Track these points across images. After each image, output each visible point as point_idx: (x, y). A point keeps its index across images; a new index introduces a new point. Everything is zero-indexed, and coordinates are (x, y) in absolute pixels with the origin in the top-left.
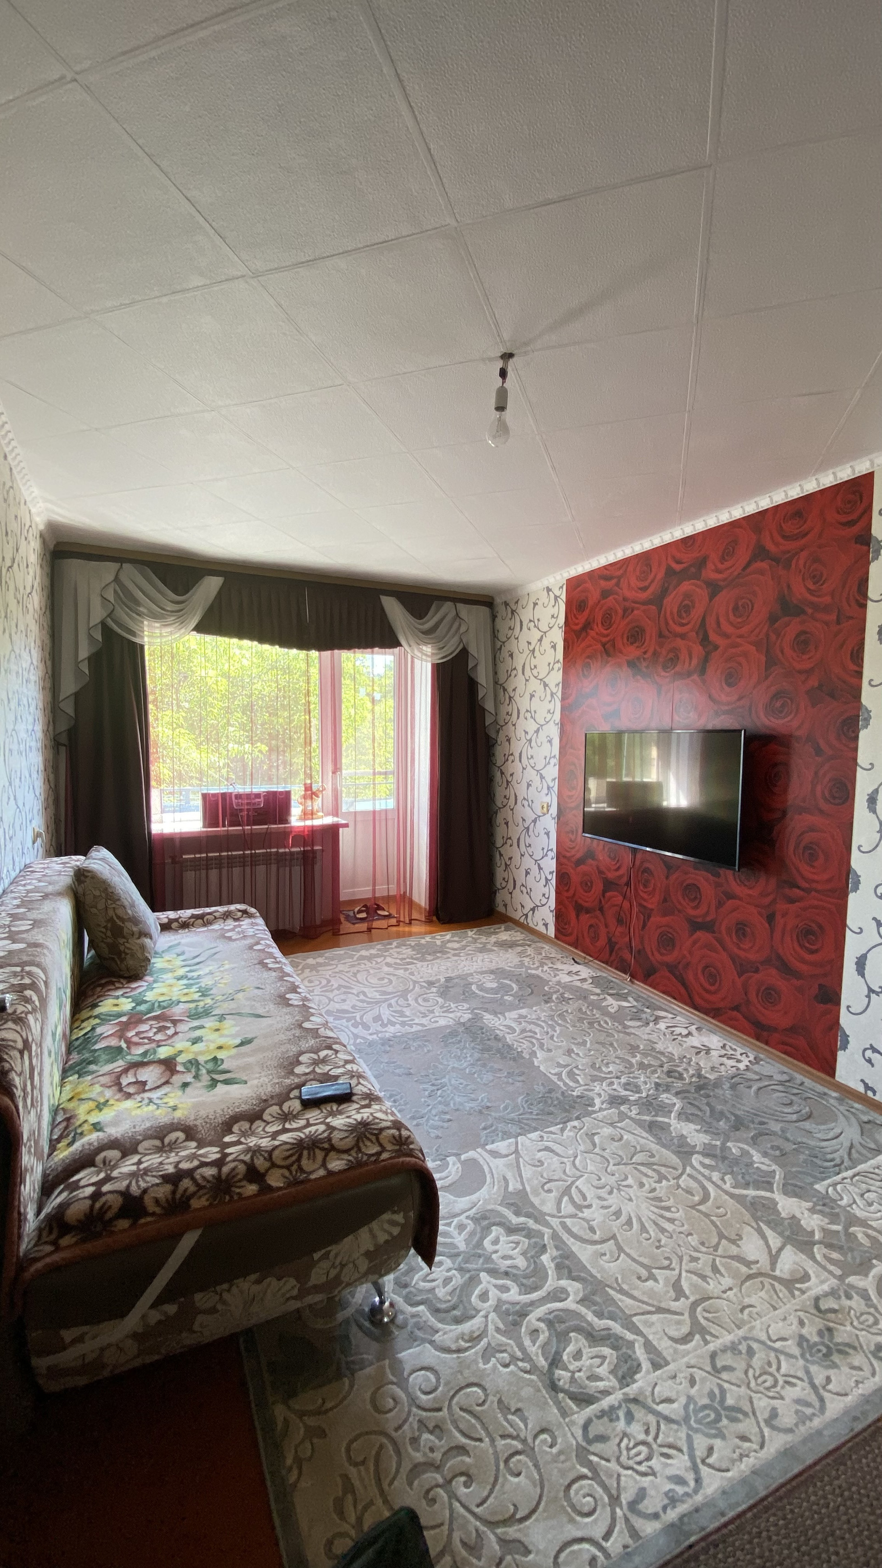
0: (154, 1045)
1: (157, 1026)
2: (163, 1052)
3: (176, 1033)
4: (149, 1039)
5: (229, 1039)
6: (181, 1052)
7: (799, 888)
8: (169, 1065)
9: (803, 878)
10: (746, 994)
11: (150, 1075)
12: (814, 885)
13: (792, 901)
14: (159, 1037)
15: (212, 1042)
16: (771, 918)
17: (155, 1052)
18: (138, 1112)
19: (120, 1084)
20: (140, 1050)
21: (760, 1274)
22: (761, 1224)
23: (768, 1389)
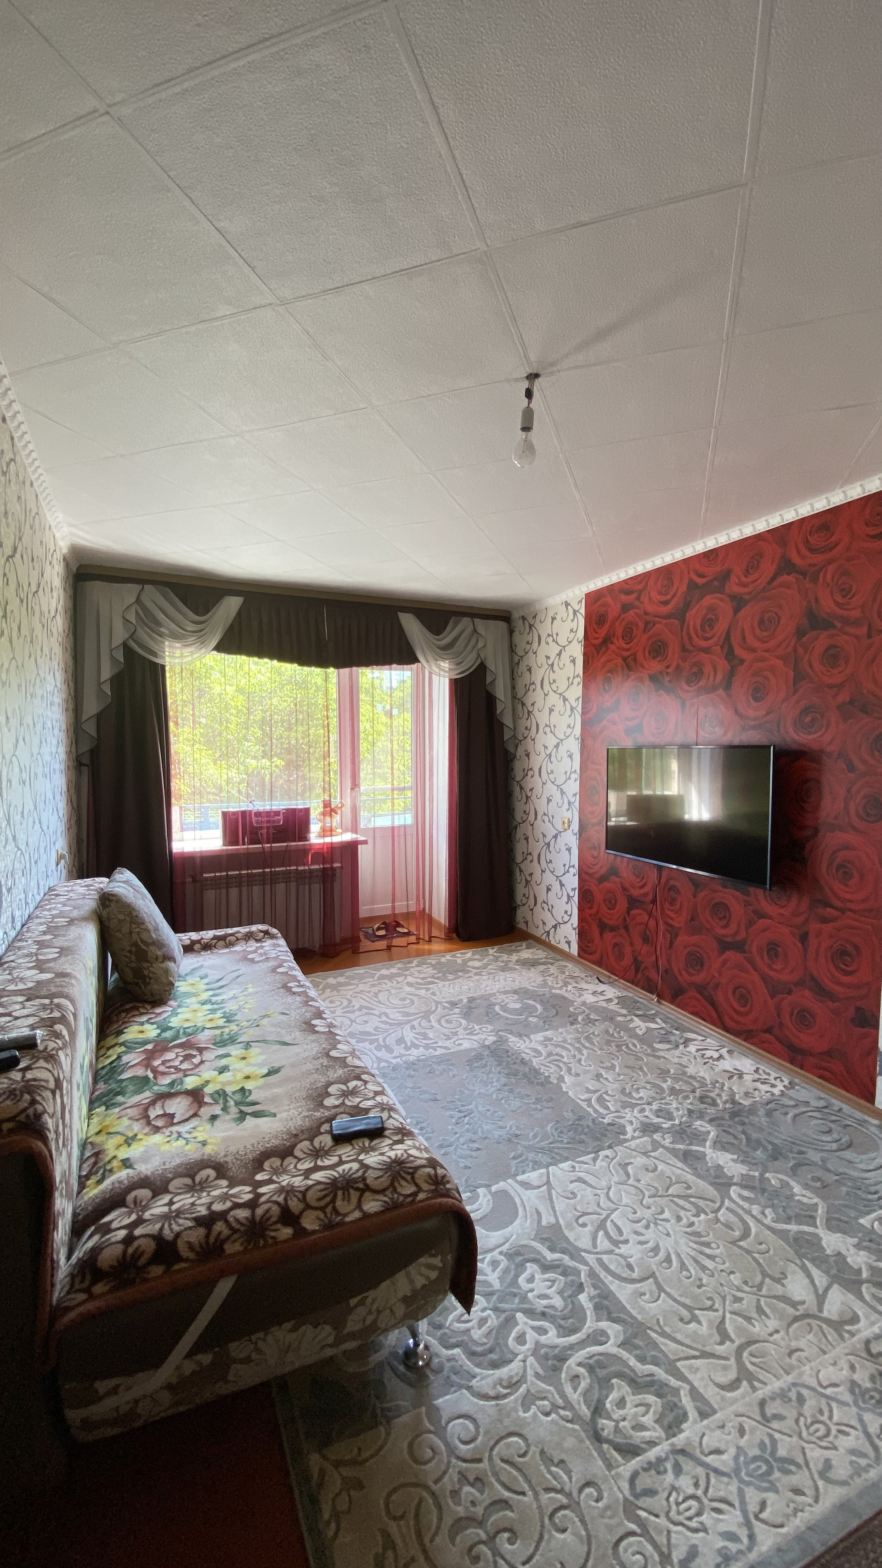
0: (180, 1075)
1: (183, 1054)
2: (191, 1082)
3: (202, 1062)
4: (176, 1068)
5: (254, 1068)
6: (207, 1082)
7: (831, 906)
8: (196, 1095)
9: (839, 898)
10: (778, 1016)
11: (178, 1107)
12: (849, 905)
13: (824, 920)
14: (185, 1066)
15: (240, 1071)
16: (804, 938)
17: (182, 1083)
18: (167, 1147)
19: (149, 1117)
20: (167, 1080)
21: (807, 1316)
22: (806, 1262)
23: (819, 1438)
